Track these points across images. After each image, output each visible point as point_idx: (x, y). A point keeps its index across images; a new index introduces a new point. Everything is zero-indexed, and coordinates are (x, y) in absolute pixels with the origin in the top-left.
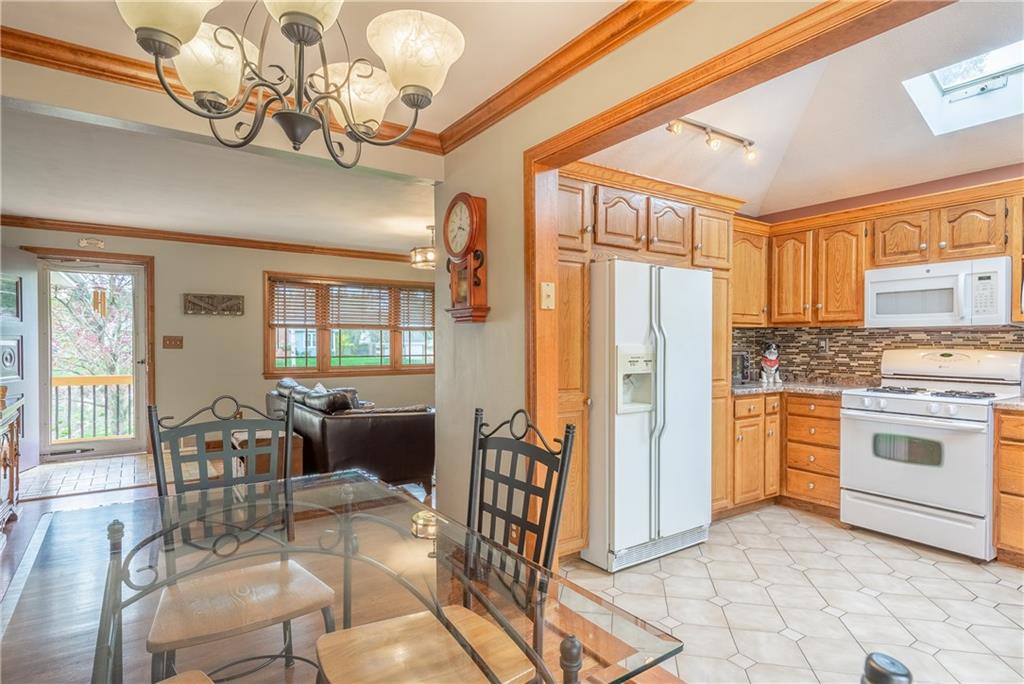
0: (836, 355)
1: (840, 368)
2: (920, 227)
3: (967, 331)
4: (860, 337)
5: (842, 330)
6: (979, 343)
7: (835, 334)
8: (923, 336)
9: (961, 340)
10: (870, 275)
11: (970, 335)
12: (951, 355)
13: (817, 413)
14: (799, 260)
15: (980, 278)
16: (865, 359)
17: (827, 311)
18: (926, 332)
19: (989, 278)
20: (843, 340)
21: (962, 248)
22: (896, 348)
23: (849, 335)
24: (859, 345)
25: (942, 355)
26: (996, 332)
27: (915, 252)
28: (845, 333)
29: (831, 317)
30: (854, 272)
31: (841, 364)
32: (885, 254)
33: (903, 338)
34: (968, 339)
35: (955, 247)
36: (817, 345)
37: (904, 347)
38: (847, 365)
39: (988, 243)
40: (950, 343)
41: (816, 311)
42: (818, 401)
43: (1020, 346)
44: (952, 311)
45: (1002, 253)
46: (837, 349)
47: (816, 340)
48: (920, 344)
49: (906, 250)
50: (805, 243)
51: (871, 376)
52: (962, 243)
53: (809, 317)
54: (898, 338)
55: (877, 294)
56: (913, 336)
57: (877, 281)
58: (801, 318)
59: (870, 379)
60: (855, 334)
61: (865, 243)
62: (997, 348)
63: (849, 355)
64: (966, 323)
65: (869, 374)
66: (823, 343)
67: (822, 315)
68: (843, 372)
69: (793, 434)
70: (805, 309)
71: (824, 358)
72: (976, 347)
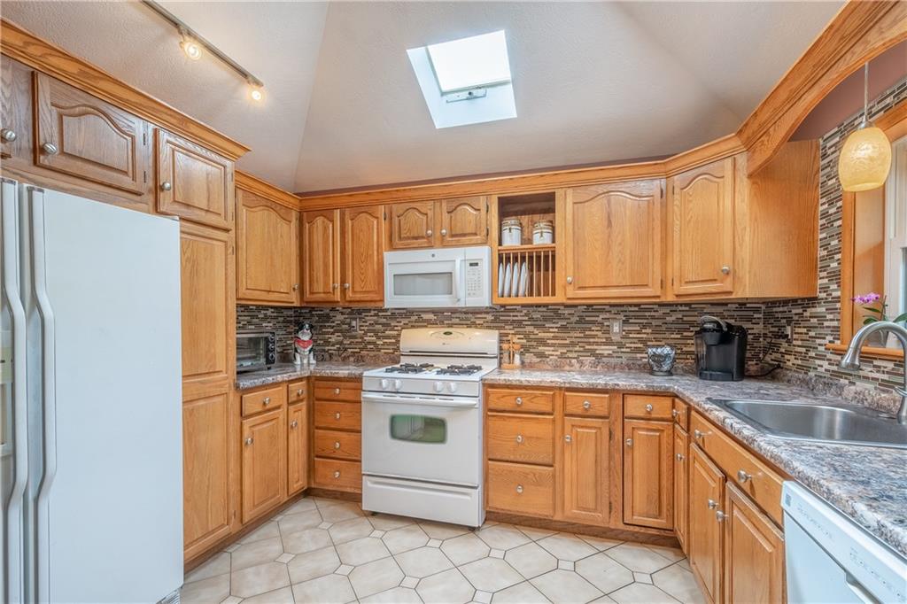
0: (365, 334)
1: (369, 346)
2: (426, 214)
3: (461, 312)
4: (385, 317)
5: (369, 311)
6: (469, 322)
7: (364, 314)
8: (431, 316)
9: (458, 320)
10: (389, 256)
11: (464, 316)
12: (451, 333)
13: (341, 397)
14: (328, 237)
15: (471, 265)
16: (388, 337)
17: (354, 292)
18: (433, 313)
19: (477, 264)
20: (371, 320)
21: (457, 237)
22: (413, 327)
23: (376, 315)
24: (383, 325)
25: (445, 333)
26: (480, 313)
27: (423, 237)
28: (372, 313)
29: (358, 296)
30: (375, 253)
31: (369, 343)
32: (400, 238)
34: (462, 320)
35: (453, 236)
36: (349, 324)
37: (418, 327)
38: (374, 343)
39: (476, 234)
40: (450, 322)
41: (344, 290)
42: (343, 384)
43: (495, 325)
44: (451, 293)
45: (484, 243)
46: (366, 328)
47: (348, 320)
48: (429, 323)
49: (416, 235)
50: (332, 221)
51: (393, 353)
52: (458, 232)
53: (338, 297)
54: (414, 318)
55: (395, 275)
56: (425, 316)
57: (396, 262)
58: (331, 298)
59: (392, 356)
60: (380, 314)
61: (384, 225)
62: (481, 326)
63: (376, 333)
64: (461, 305)
65: (391, 351)
66: (354, 323)
67: (350, 294)
68: (371, 350)
69: (320, 421)
70: (334, 288)
71: (355, 337)
72: (469, 326)
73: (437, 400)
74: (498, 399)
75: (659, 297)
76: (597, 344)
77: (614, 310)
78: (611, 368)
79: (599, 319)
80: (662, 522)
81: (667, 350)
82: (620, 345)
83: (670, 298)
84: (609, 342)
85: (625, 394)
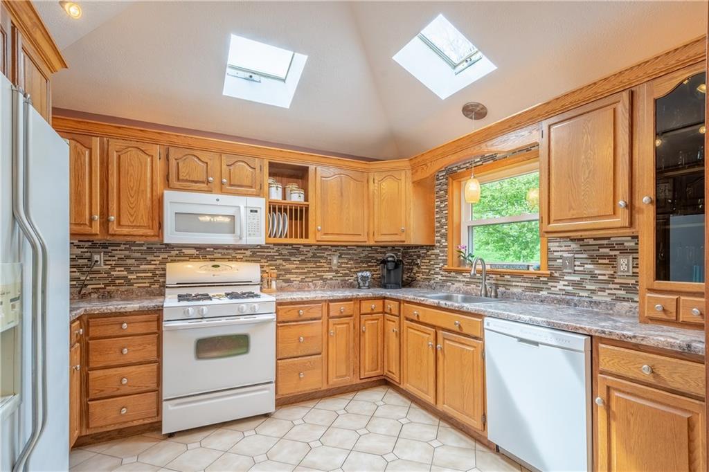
0: (113, 268)
1: (117, 281)
2: (207, 163)
3: (224, 248)
4: (138, 251)
5: (118, 245)
6: (230, 257)
7: (110, 248)
8: (193, 251)
9: (220, 255)
10: (170, 196)
11: (225, 251)
12: (219, 266)
13: (130, 331)
14: (83, 165)
15: (251, 211)
16: (144, 271)
17: (119, 224)
18: (195, 248)
19: (256, 211)
20: (119, 254)
21: (233, 187)
23: (126, 249)
24: (137, 259)
25: (213, 266)
26: (241, 249)
27: (203, 182)
28: (123, 247)
29: (125, 231)
30: (149, 190)
31: (118, 278)
32: (178, 179)
33: (180, 253)
34: (224, 254)
35: (231, 185)
36: (90, 259)
37: (179, 261)
38: (125, 278)
39: (251, 187)
40: (212, 257)
41: (105, 222)
43: (252, 259)
44: (234, 233)
45: (258, 195)
46: (114, 262)
47: (89, 254)
48: (191, 258)
49: (196, 179)
50: (91, 149)
52: (236, 183)
53: (96, 228)
54: (174, 253)
55: (176, 213)
56: (187, 251)
57: (175, 201)
58: (87, 229)
59: (149, 289)
60: (133, 248)
61: (159, 165)
62: (241, 260)
63: (128, 269)
64: (243, 242)
65: (148, 285)
66: (96, 257)
67: (113, 228)
68: (120, 285)
70: (91, 220)
71: (98, 272)
72: (229, 260)
73: (242, 319)
74: (285, 313)
75: (365, 242)
76: (324, 271)
77: (334, 249)
78: (333, 288)
79: (325, 255)
80: (379, 372)
81: (368, 274)
82: (337, 272)
83: (372, 243)
84: (330, 270)
85: (361, 300)
